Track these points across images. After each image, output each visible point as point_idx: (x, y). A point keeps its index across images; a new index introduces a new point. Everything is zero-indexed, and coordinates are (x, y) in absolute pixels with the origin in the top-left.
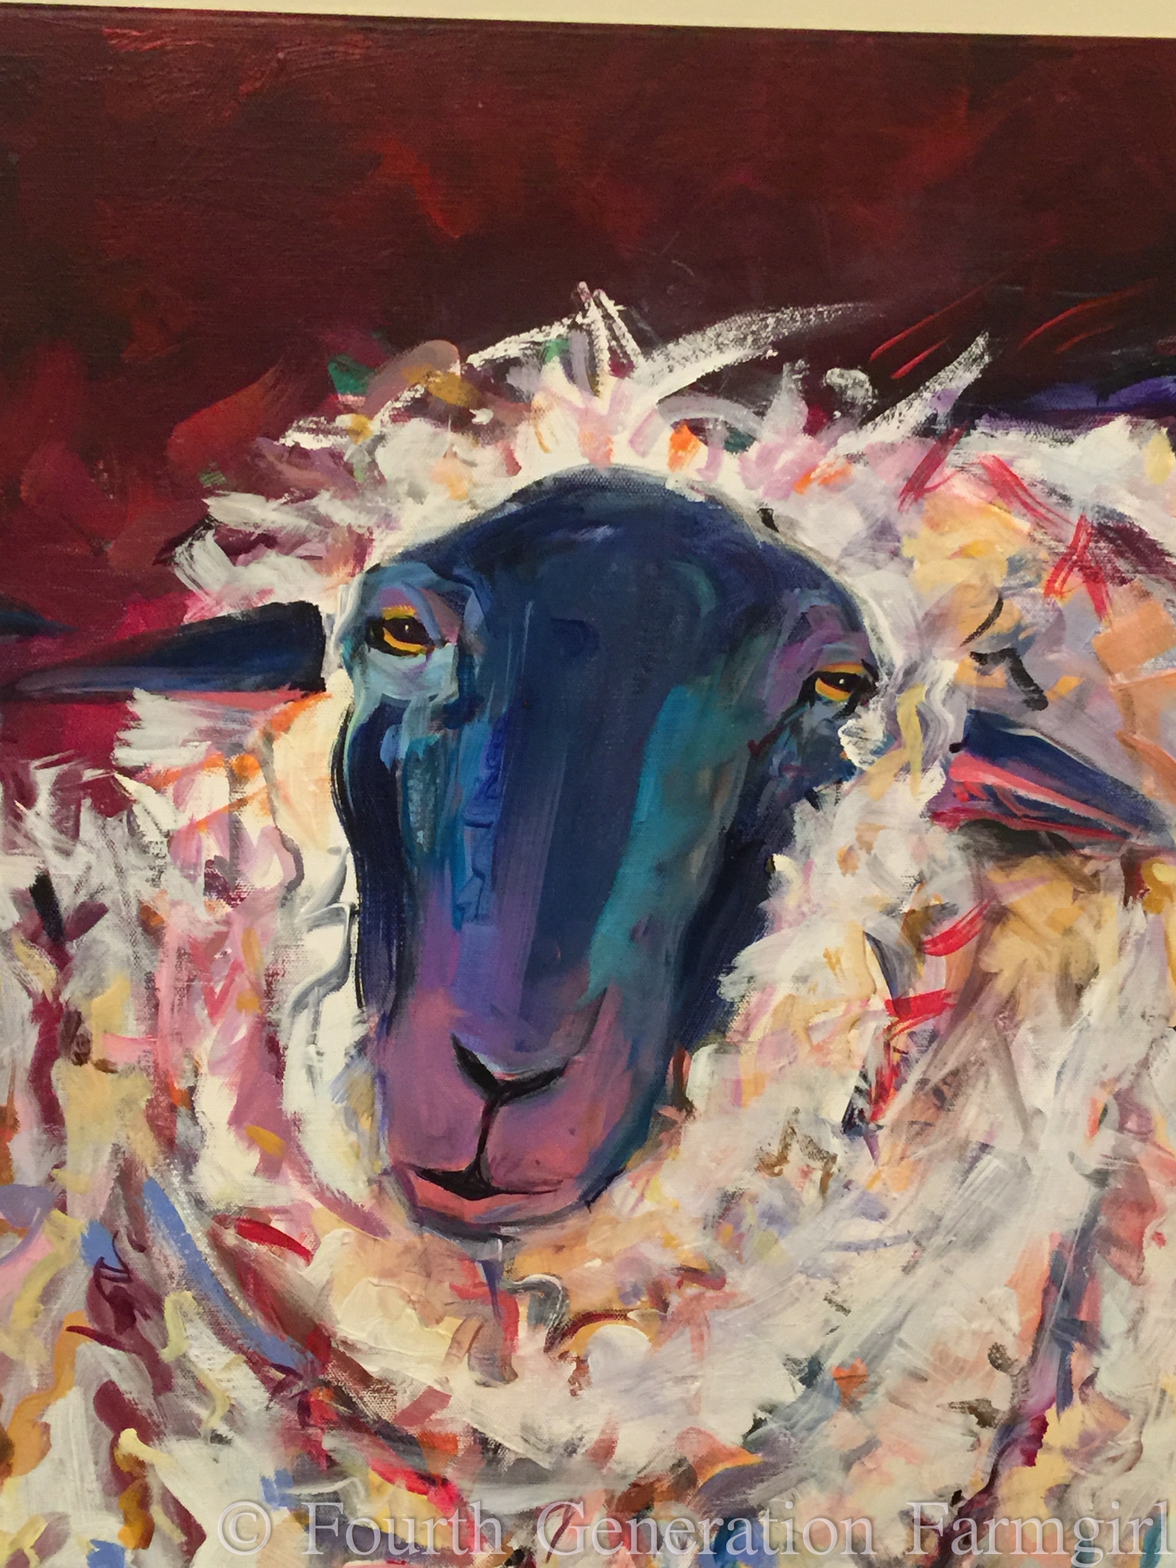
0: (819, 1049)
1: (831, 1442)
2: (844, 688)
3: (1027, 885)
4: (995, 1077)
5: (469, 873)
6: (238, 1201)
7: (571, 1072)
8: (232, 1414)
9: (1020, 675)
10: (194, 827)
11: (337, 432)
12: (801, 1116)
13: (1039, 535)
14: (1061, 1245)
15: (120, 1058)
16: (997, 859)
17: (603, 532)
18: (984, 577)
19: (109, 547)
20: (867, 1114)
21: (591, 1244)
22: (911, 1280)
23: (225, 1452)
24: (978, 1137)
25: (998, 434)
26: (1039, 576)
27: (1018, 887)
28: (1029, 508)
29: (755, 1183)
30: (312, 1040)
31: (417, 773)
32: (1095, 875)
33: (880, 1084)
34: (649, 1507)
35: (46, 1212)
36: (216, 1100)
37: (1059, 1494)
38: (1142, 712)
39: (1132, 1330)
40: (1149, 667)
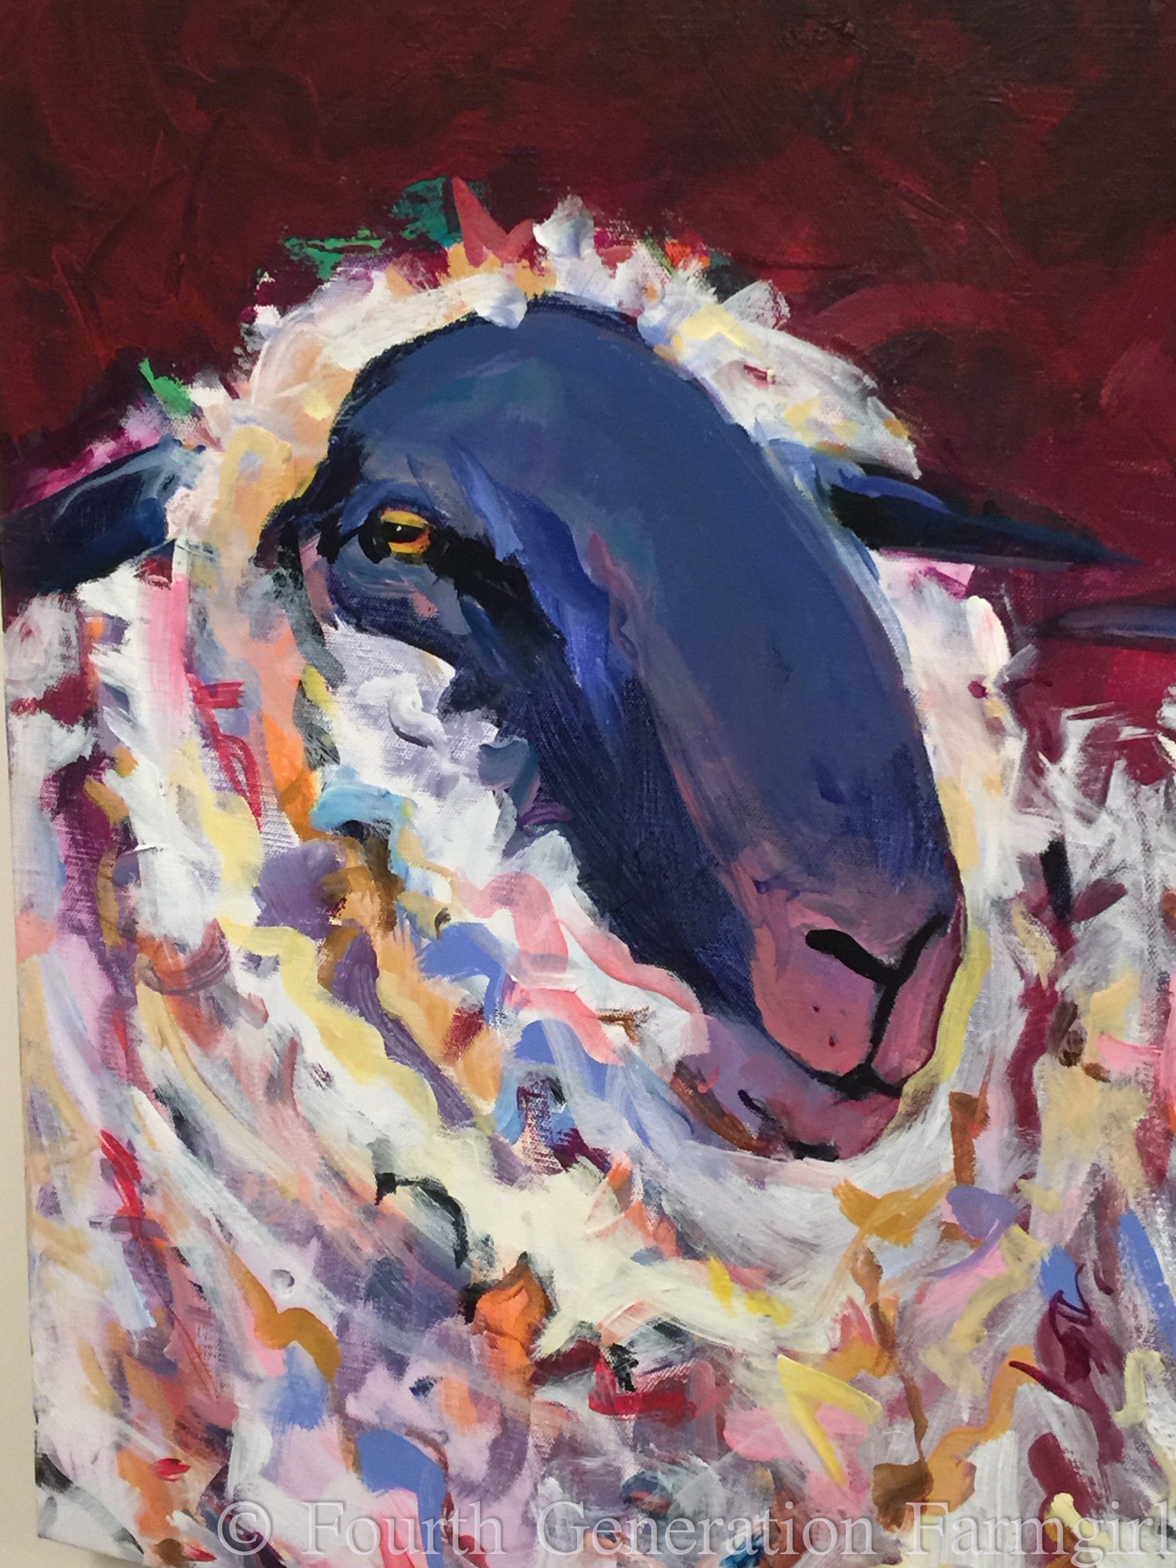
15: (1115, 1066)
35: (1005, 1226)
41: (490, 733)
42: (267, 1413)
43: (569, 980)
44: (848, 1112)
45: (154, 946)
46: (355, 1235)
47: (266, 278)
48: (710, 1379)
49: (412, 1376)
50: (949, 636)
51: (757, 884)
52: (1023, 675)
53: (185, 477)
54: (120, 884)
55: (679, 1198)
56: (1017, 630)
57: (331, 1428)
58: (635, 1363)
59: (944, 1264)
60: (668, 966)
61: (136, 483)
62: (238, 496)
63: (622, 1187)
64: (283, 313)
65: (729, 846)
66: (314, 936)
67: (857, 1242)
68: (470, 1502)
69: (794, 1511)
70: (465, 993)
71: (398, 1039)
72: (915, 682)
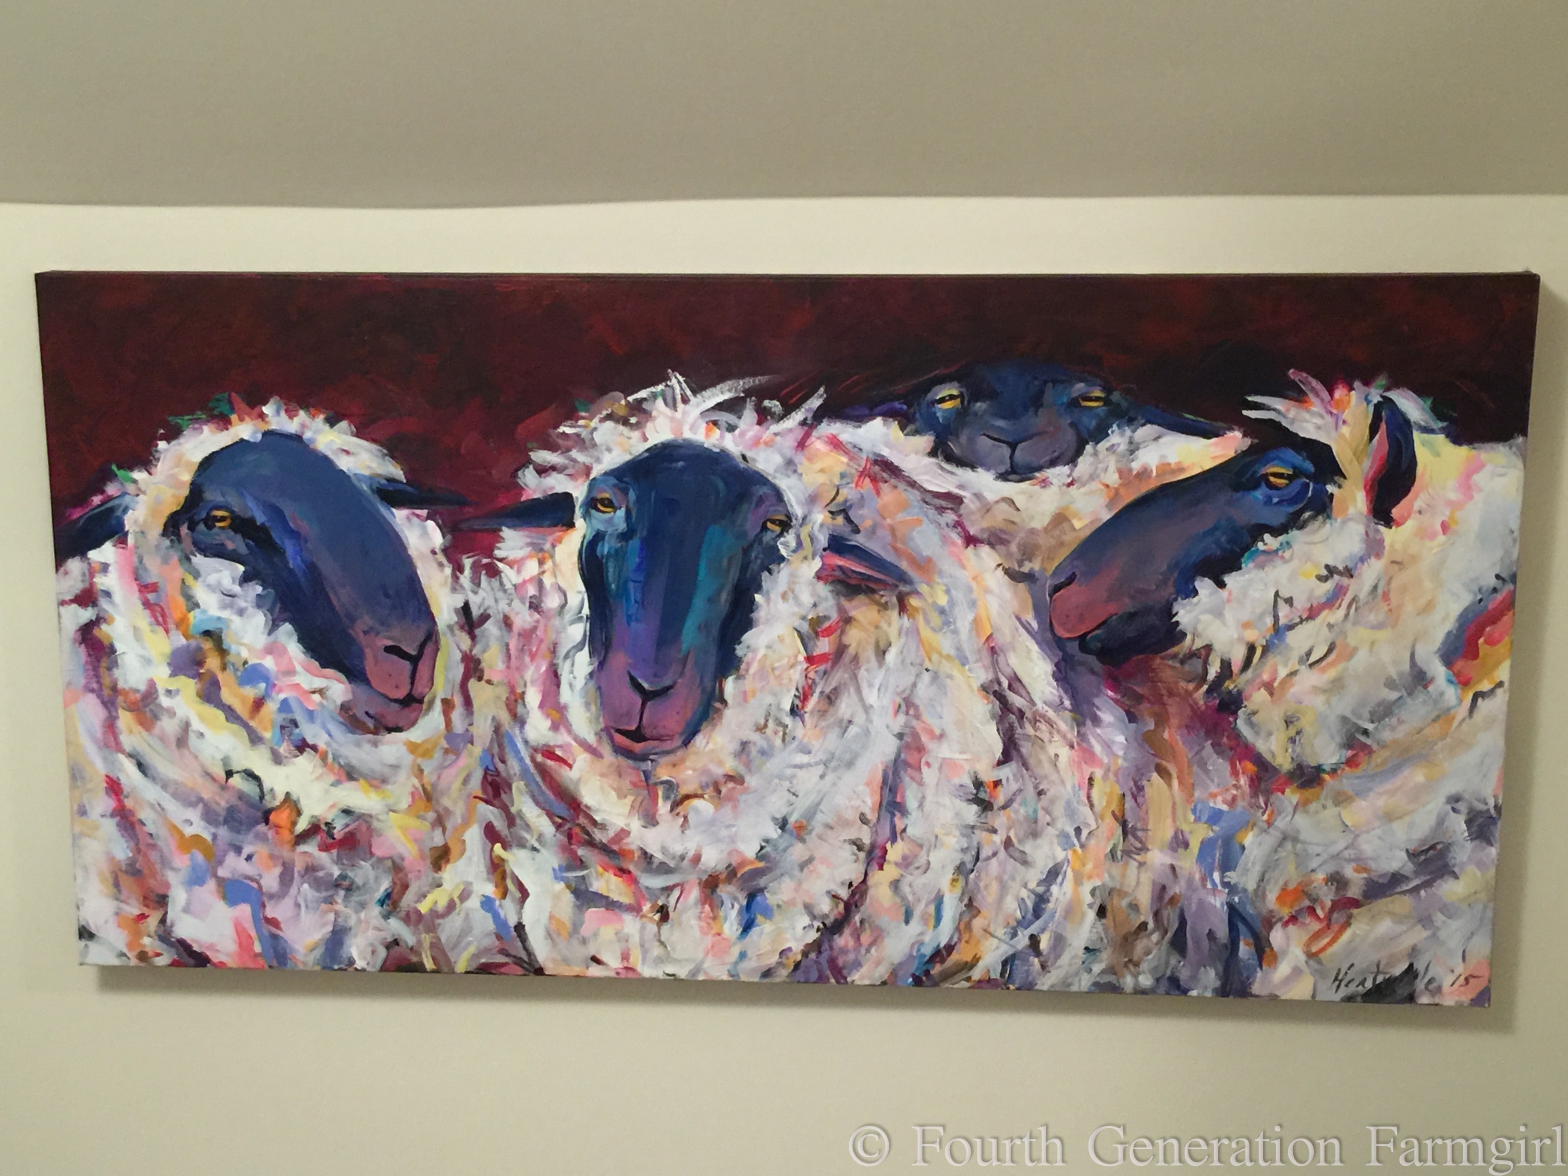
0: (776, 677)
1: (794, 857)
2: (779, 525)
3: (859, 607)
4: (852, 690)
5: (633, 601)
6: (543, 742)
7: (678, 686)
8: (540, 838)
9: (848, 519)
10: (525, 582)
11: (579, 426)
12: (772, 707)
13: (851, 464)
14: (887, 767)
15: (495, 680)
16: (844, 596)
17: (681, 464)
18: (831, 481)
19: (493, 472)
20: (800, 706)
21: (687, 763)
22: (823, 782)
23: (537, 856)
24: (847, 717)
25: (832, 424)
26: (853, 480)
27: (856, 608)
28: (846, 453)
29: (755, 737)
30: (572, 672)
31: (612, 560)
32: (886, 603)
33: (804, 694)
34: (717, 886)
35: (465, 744)
36: (533, 697)
37: (895, 885)
38: (899, 534)
39: (921, 806)
40: (900, 517)
41: (259, 589)
42: (183, 883)
43: (297, 679)
44: (406, 711)
45: (125, 693)
46: (217, 798)
47: (162, 431)
48: (364, 828)
49: (244, 855)
50: (421, 535)
51: (365, 633)
52: (447, 545)
53: (131, 506)
54: (109, 669)
55: (346, 757)
56: (445, 530)
57: (212, 884)
58: (335, 828)
59: (446, 764)
60: (334, 668)
61: (112, 510)
62: (154, 512)
63: (324, 758)
64: (169, 443)
65: (353, 620)
66: (193, 678)
67: (414, 761)
68: (273, 902)
69: (401, 875)
70: (257, 691)
71: (231, 714)
72: (412, 552)
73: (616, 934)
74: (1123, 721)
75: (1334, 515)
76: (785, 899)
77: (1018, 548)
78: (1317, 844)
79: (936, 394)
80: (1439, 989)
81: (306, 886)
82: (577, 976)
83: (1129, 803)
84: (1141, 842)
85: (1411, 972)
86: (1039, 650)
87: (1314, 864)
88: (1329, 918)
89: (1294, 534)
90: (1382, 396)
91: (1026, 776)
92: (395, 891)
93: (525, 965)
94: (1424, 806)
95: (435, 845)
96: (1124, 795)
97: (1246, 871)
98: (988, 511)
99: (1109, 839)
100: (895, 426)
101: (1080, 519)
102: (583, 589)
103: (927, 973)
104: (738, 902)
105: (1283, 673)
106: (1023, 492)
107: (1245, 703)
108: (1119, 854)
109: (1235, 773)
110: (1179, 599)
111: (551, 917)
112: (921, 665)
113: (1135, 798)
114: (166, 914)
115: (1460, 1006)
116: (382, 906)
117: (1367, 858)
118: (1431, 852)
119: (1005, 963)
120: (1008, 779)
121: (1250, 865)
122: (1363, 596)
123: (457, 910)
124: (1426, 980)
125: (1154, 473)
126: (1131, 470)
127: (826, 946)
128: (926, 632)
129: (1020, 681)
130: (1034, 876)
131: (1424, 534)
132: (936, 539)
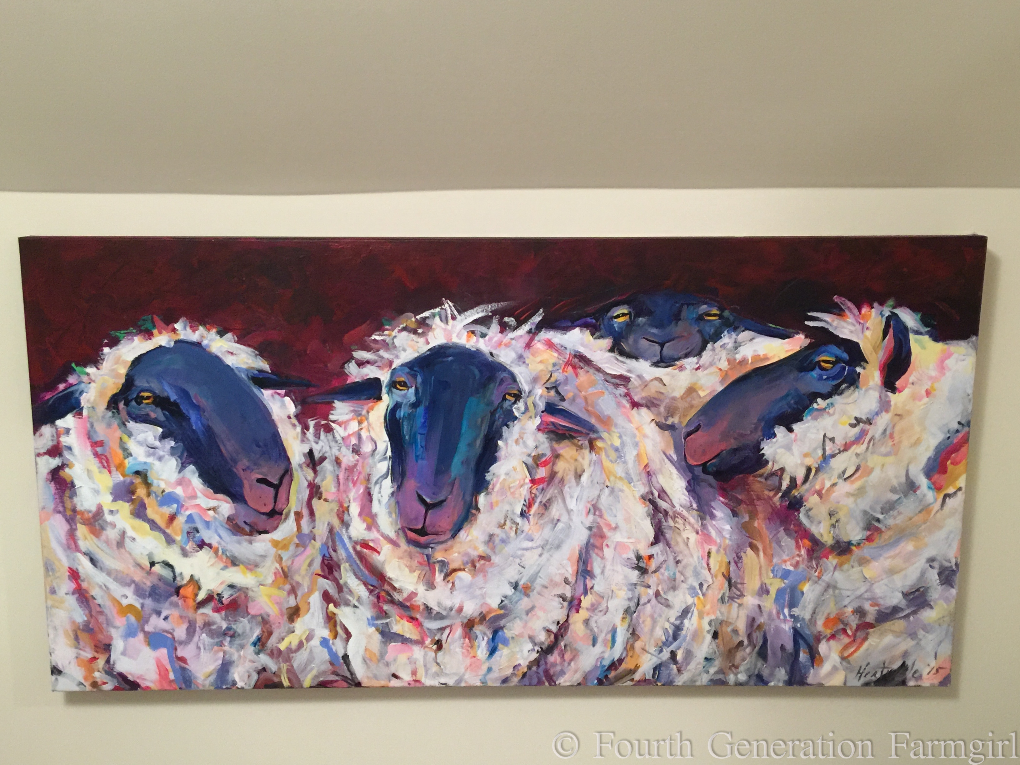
0: (513, 493)
1: (522, 606)
2: (513, 397)
3: (565, 448)
4: (560, 500)
5: (419, 447)
6: (360, 538)
7: (448, 501)
8: (359, 599)
9: (558, 393)
10: (349, 435)
11: (384, 335)
12: (509, 512)
13: (560, 357)
14: (581, 548)
15: (330, 499)
16: (556, 441)
17: (450, 359)
18: (547, 368)
19: (329, 365)
20: (527, 511)
21: (455, 549)
22: (541, 559)
23: (357, 610)
24: (556, 517)
25: (548, 332)
26: (561, 368)
27: (562, 448)
28: (557, 351)
29: (498, 531)
30: (380, 493)
31: (406, 420)
32: (582, 445)
33: (529, 503)
34: (473, 627)
35: (310, 541)
36: (355, 509)
37: (586, 622)
38: (589, 402)
39: (603, 572)
40: (591, 390)
41: (173, 443)
42: (122, 636)
43: (198, 501)
44: (271, 521)
45: (82, 513)
46: (144, 580)
47: (106, 341)
48: (243, 597)
49: (163, 616)
50: (281, 406)
51: (243, 470)
52: (299, 412)
53: (85, 390)
54: (71, 498)
55: (231, 551)
56: (296, 403)
57: (141, 636)
58: (223, 597)
59: (297, 554)
60: (223, 493)
61: (72, 393)
62: (101, 394)
63: (216, 552)
64: (111, 349)
65: (235, 462)
66: (128, 502)
67: (276, 553)
68: (182, 647)
69: (268, 626)
70: (171, 510)
71: (153, 525)
72: (275, 417)
73: (408, 659)
74: (730, 517)
75: (860, 385)
76: (517, 633)
77: (665, 410)
78: (848, 590)
79: (614, 313)
80: (921, 677)
81: (204, 635)
82: (383, 687)
83: (733, 567)
84: (739, 590)
85: (904, 666)
86: (677, 473)
87: (846, 602)
88: (854, 635)
89: (836, 398)
90: (891, 312)
91: (669, 552)
92: (264, 637)
93: (349, 681)
94: (913, 564)
95: (289, 606)
96: (729, 562)
97: (804, 607)
98: (646, 386)
99: (720, 589)
100: (587, 333)
101: (704, 391)
102: (387, 439)
103: (606, 677)
104: (487, 636)
105: (828, 484)
106: (668, 374)
107: (805, 503)
108: (726, 599)
109: (798, 547)
110: (765, 439)
111: (366, 650)
112: (604, 484)
113: (736, 563)
114: (110, 656)
115: (933, 686)
116: (255, 646)
117: (878, 598)
118: (917, 593)
119: (655, 669)
120: (657, 554)
121: (807, 604)
122: (877, 436)
123: (305, 647)
124: (913, 672)
125: (750, 361)
126: (735, 359)
127: (542, 662)
128: (606, 463)
129: (666, 493)
130: (673, 614)
131: (915, 397)
132: (613, 404)
